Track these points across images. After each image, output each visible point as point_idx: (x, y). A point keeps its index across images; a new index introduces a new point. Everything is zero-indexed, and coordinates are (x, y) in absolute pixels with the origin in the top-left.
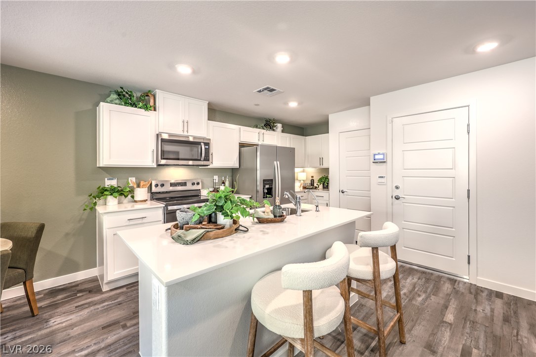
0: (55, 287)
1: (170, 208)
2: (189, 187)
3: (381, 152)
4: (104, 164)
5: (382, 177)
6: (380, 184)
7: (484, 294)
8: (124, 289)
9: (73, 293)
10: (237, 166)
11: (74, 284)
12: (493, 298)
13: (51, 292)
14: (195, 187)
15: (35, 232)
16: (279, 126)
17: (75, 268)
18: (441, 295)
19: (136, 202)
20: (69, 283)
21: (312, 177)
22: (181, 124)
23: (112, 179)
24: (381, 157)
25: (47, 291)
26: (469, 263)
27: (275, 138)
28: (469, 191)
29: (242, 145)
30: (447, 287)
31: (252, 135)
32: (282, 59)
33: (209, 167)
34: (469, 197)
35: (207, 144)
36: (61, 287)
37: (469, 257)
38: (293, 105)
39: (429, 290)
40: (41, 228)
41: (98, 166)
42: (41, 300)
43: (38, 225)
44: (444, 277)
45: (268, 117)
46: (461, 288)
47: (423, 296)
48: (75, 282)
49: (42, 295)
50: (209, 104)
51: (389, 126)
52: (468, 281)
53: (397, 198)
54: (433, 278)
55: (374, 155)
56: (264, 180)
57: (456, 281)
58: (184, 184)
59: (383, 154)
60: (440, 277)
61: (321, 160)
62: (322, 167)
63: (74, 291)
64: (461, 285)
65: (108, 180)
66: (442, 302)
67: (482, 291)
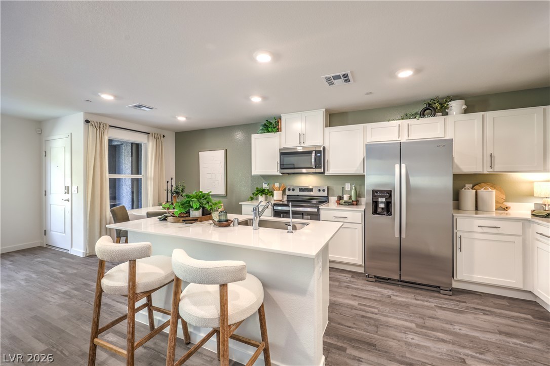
2: (316, 193)
4: (253, 173)
10: (361, 173)
14: (321, 194)
19: (274, 200)
22: (299, 137)
32: (264, 58)
33: (327, 174)
35: (319, 152)
56: (373, 191)
58: (311, 190)
65: (265, 184)
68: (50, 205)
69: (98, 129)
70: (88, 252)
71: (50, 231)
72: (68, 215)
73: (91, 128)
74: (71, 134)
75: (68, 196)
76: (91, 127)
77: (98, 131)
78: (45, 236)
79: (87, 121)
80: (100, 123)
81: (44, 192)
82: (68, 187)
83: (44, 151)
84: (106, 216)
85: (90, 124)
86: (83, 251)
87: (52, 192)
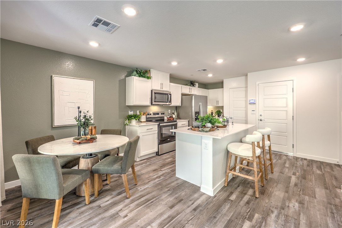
1: (161, 124)
2: (160, 115)
3: (253, 99)
4: (134, 104)
5: (254, 111)
6: (252, 114)
7: (300, 159)
8: (146, 160)
10: (181, 105)
12: (303, 160)
14: (162, 116)
16: (197, 84)
18: (282, 160)
19: (141, 122)
21: (212, 111)
22: (160, 85)
23: (131, 111)
24: (253, 101)
26: (293, 147)
27: (196, 91)
28: (293, 116)
29: (183, 95)
30: (284, 157)
31: (187, 90)
32: (220, 61)
33: (170, 106)
34: (293, 119)
35: (170, 94)
37: (293, 145)
38: (210, 75)
39: (277, 158)
41: (126, 105)
44: (282, 154)
45: (192, 80)
46: (290, 158)
47: (275, 160)
50: (170, 75)
51: (257, 87)
52: (293, 155)
53: (261, 120)
54: (278, 155)
55: (250, 100)
56: (195, 112)
57: (287, 155)
58: (158, 114)
59: (254, 100)
60: (281, 155)
61: (218, 102)
62: (218, 105)
64: (290, 157)
65: (130, 111)
66: (283, 162)
67: (299, 158)
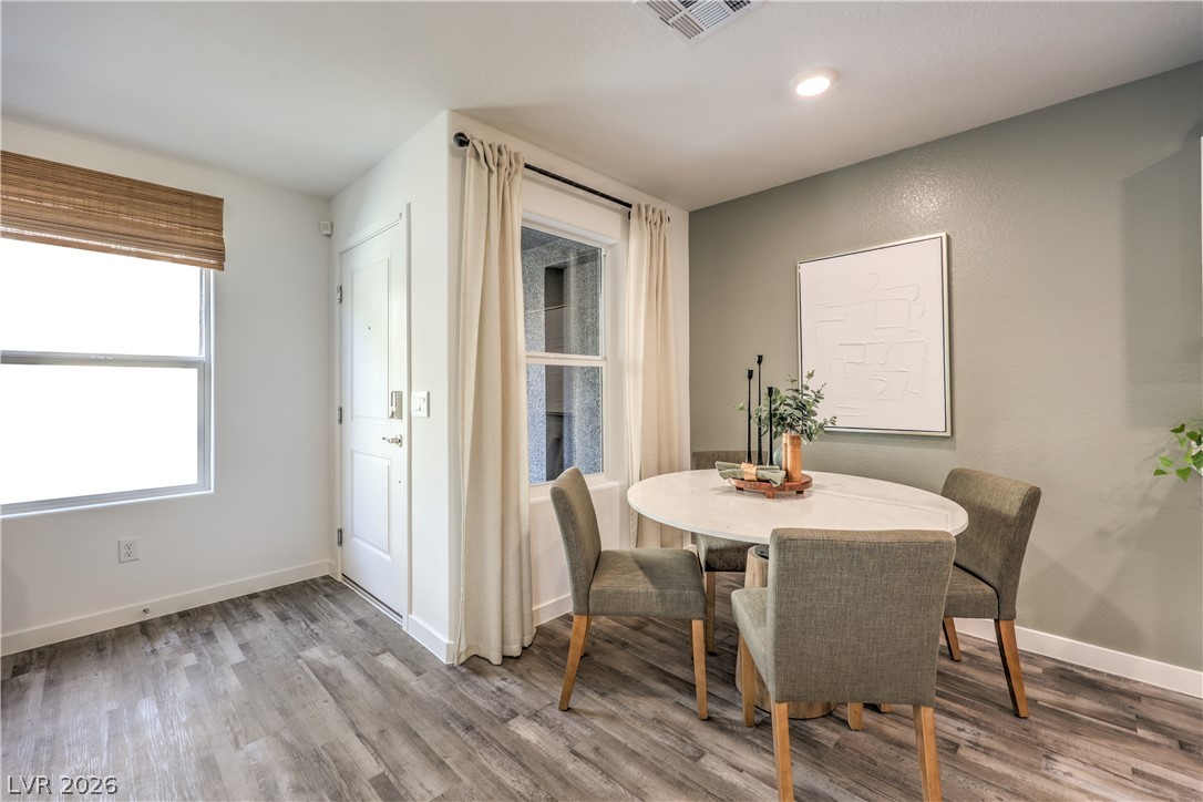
0: (1072, 665)
9: (1121, 713)
11: (1124, 686)
13: (1063, 673)
15: (1018, 504)
17: (1129, 641)
20: (1109, 675)
25: (1051, 664)
36: (1085, 674)
40: (1032, 499)
42: (1035, 680)
43: (1025, 490)
48: (1127, 680)
49: (1040, 671)
63: (1125, 711)
68: (352, 452)
69: (494, 168)
70: (463, 649)
71: (353, 535)
72: (400, 491)
73: (471, 163)
74: (409, 206)
75: (399, 428)
76: (473, 160)
77: (494, 177)
78: (338, 548)
79: (462, 140)
80: (499, 151)
81: (337, 412)
82: (399, 394)
83: (337, 285)
84: (518, 507)
85: (469, 149)
86: (446, 640)
87: (355, 413)
